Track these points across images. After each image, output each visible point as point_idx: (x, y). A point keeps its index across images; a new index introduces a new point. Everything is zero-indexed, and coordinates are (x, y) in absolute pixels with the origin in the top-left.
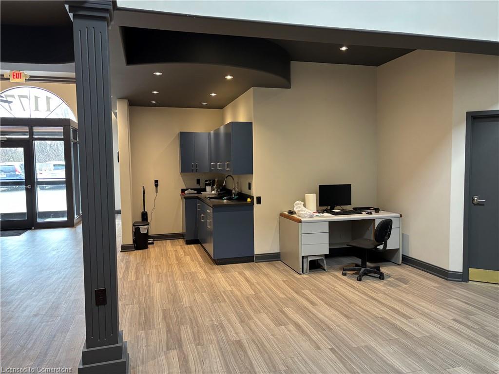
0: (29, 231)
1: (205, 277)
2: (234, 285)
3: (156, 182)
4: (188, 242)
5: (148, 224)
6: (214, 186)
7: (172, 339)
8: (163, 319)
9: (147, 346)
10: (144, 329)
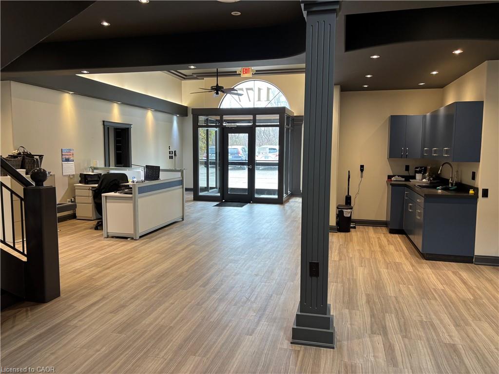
0: (249, 204)
1: (411, 269)
2: (447, 284)
3: (362, 167)
4: (392, 232)
5: (352, 208)
6: (426, 173)
7: (377, 325)
8: (366, 302)
9: (351, 324)
10: (348, 308)
